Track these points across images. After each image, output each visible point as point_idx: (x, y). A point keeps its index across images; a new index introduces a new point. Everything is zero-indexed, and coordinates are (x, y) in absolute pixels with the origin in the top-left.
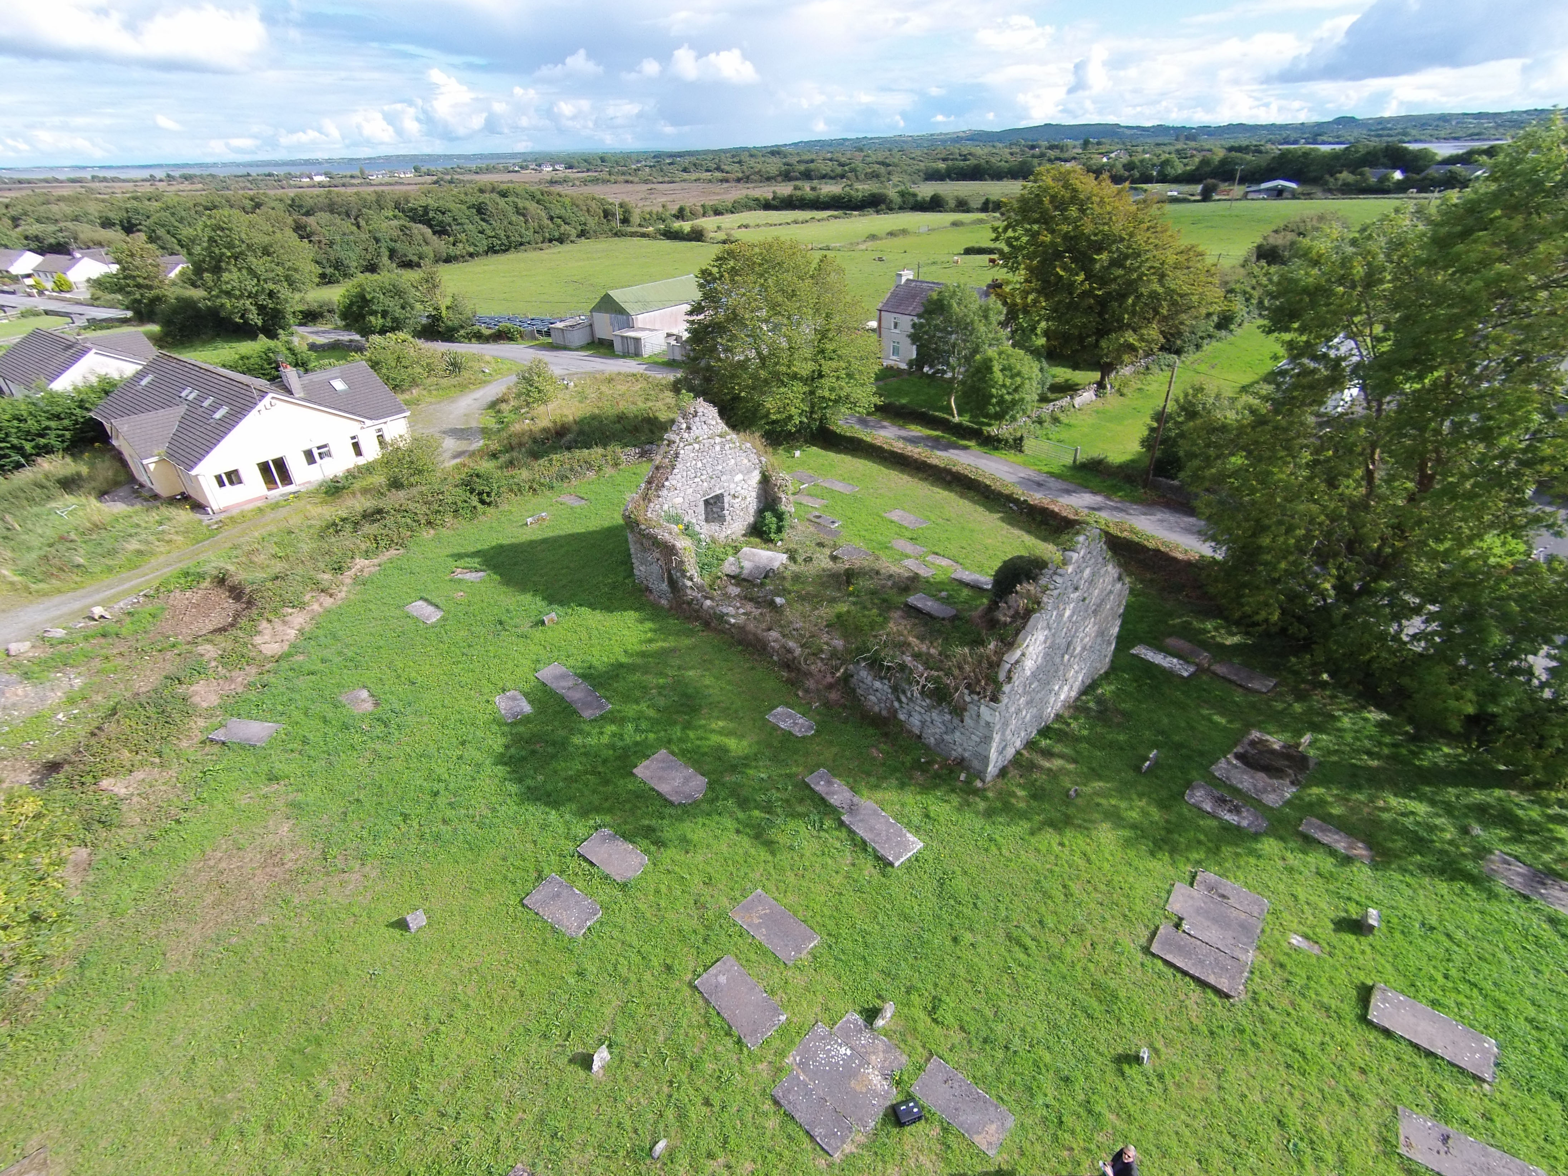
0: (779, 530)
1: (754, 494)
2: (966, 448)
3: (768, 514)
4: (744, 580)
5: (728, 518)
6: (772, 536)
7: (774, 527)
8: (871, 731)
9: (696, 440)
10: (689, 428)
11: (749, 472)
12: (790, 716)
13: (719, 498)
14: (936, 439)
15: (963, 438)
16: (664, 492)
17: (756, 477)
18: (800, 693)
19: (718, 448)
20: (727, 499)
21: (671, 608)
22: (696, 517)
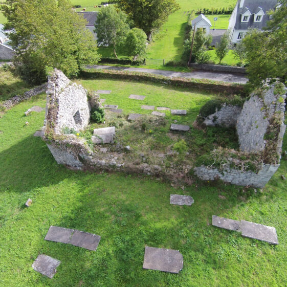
0: (102, 116)
1: (87, 106)
2: (128, 67)
3: (96, 112)
4: (106, 144)
5: (82, 120)
6: (101, 120)
7: (100, 116)
8: (212, 189)
9: (62, 90)
10: (57, 85)
11: (84, 97)
12: (179, 198)
13: (78, 113)
14: (117, 67)
15: (125, 64)
16: (58, 120)
17: (86, 98)
18: (172, 185)
19: (71, 91)
20: (80, 112)
21: (85, 170)
22: (73, 125)
